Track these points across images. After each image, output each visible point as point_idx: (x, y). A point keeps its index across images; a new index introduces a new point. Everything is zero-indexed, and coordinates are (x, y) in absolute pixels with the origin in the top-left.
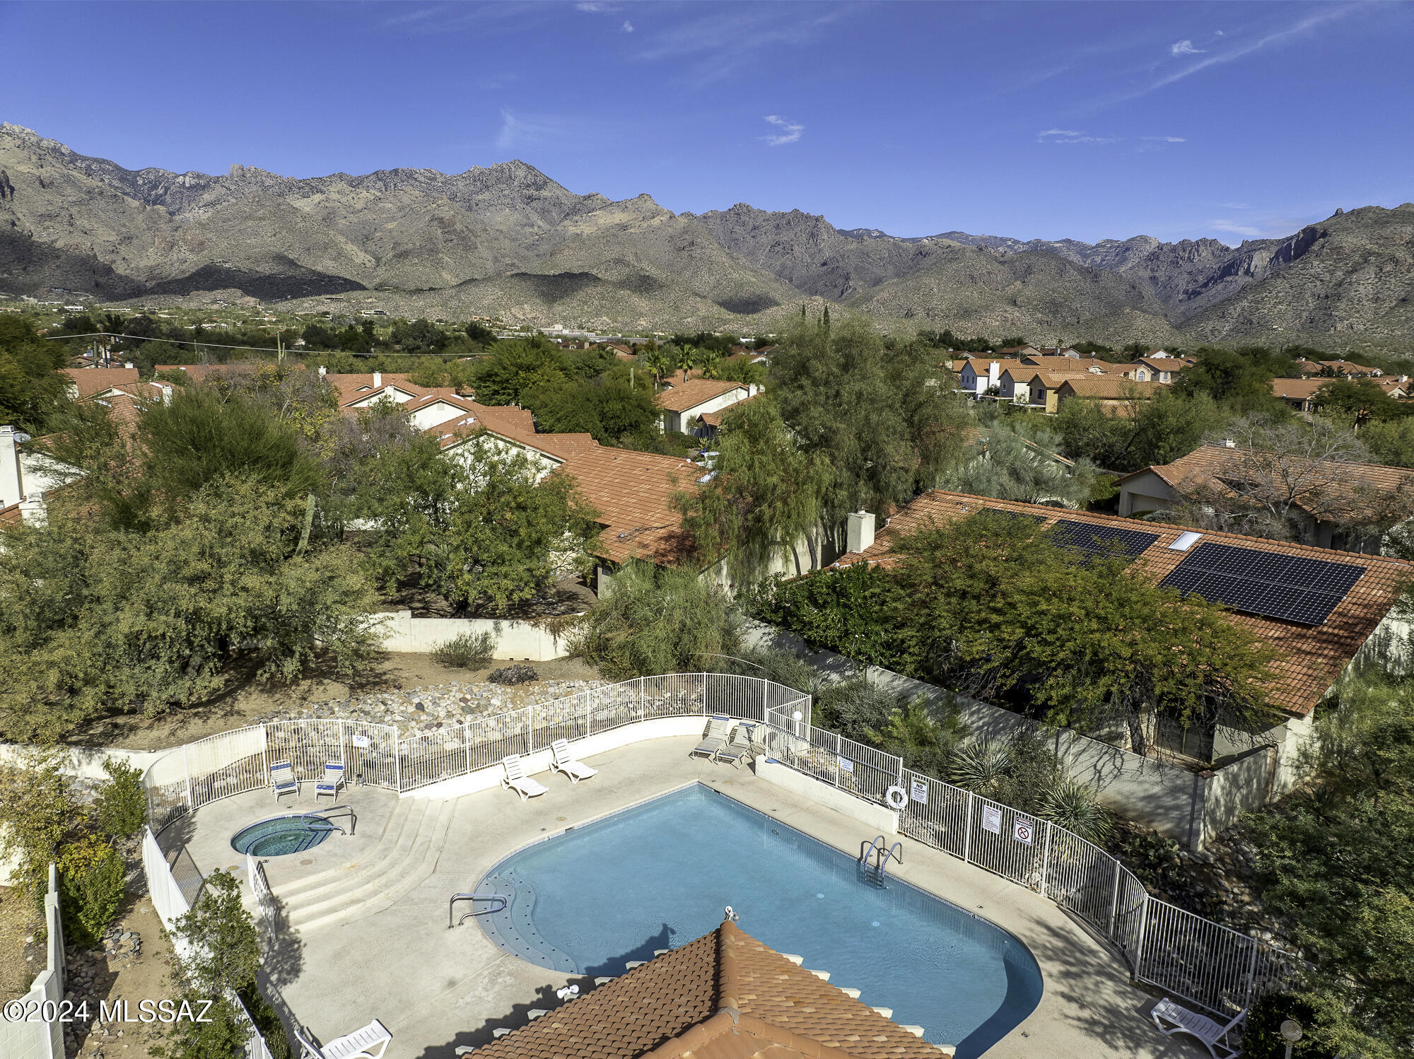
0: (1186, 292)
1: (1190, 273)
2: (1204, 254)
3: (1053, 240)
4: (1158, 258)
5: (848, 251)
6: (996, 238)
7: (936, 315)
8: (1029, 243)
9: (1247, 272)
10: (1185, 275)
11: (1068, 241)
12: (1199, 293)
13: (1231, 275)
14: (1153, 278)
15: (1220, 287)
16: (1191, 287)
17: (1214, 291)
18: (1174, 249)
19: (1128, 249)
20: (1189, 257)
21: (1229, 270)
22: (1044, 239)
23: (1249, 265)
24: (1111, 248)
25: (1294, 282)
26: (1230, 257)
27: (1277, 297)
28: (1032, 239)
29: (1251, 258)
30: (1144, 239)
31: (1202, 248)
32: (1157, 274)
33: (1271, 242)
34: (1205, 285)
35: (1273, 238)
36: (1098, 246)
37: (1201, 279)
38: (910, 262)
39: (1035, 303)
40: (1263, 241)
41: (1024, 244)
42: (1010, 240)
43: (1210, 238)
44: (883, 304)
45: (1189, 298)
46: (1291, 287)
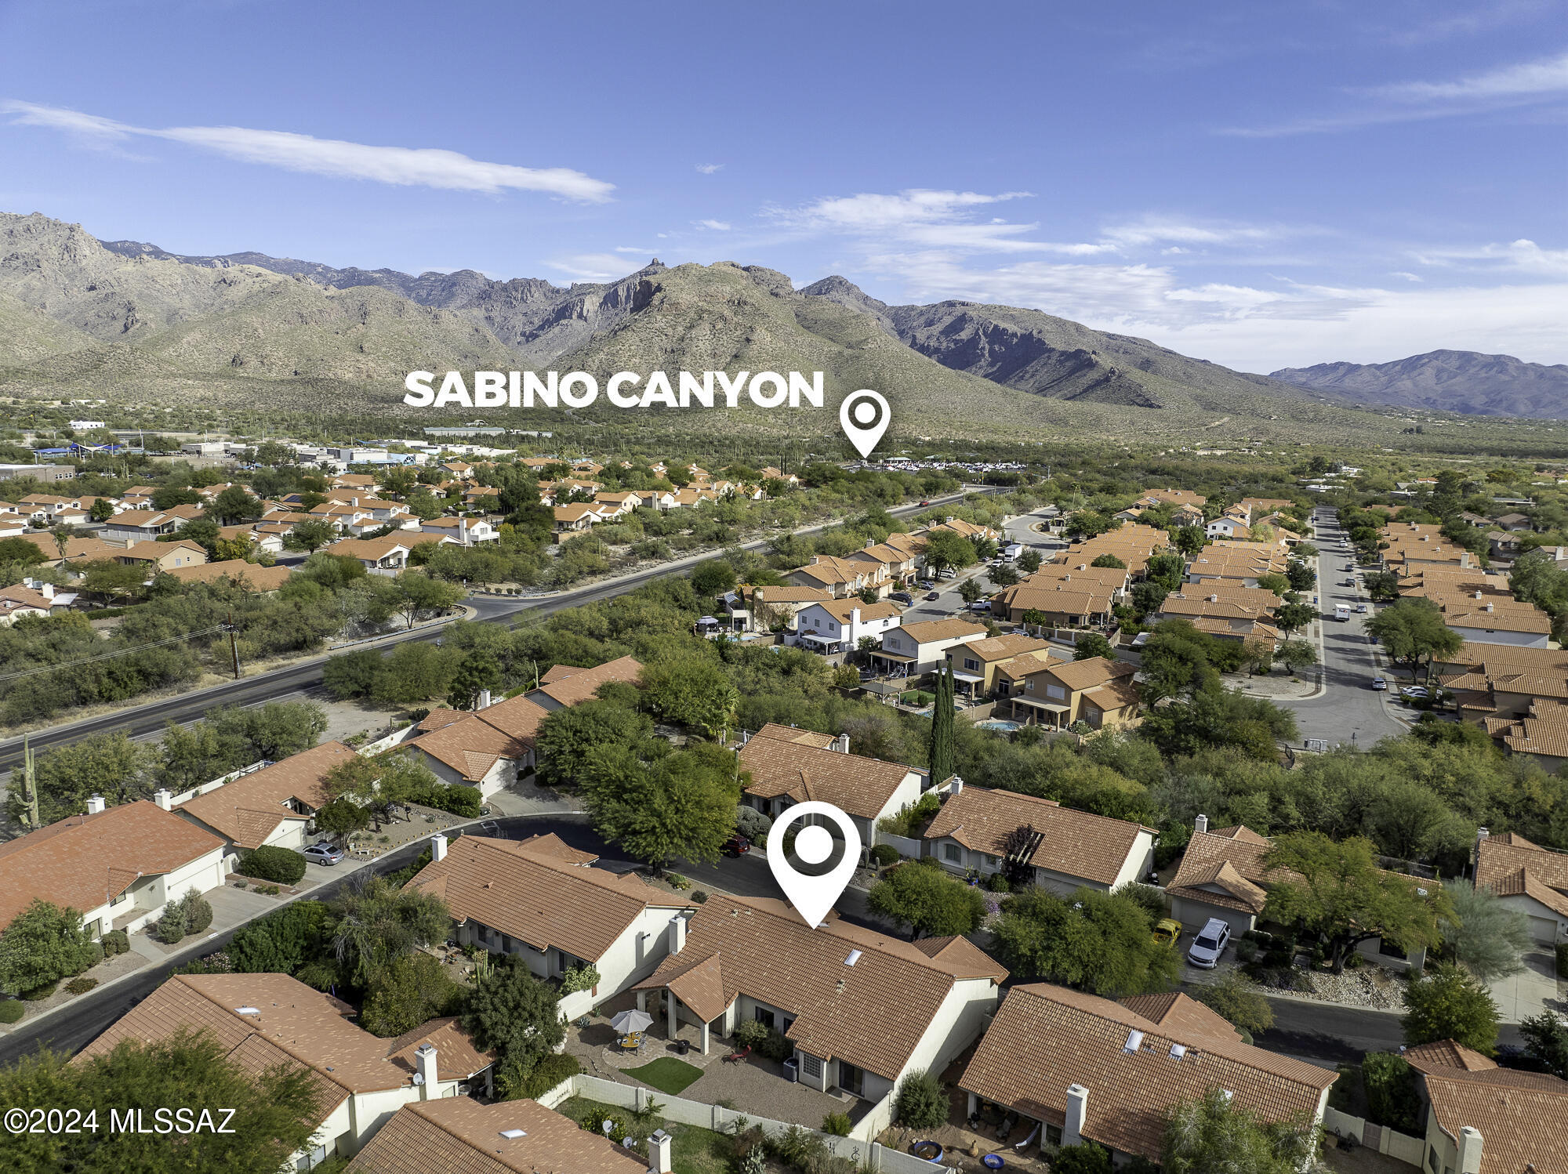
0: (523, 334)
1: (525, 314)
2: (536, 295)
3: (370, 269)
4: (490, 297)
5: (124, 273)
6: (302, 262)
7: (272, 364)
8: (343, 271)
9: (580, 316)
10: (521, 316)
11: (387, 271)
12: (537, 336)
13: (565, 318)
14: (488, 318)
15: (557, 330)
16: (528, 329)
17: (550, 335)
18: (505, 288)
19: (454, 284)
20: (522, 298)
21: (563, 313)
22: (361, 267)
23: (582, 309)
24: (435, 281)
25: (643, 335)
26: (562, 300)
27: (630, 350)
28: (347, 266)
29: (582, 302)
30: (470, 274)
31: (533, 289)
32: (492, 314)
33: (599, 287)
34: (542, 327)
35: (600, 282)
36: (421, 278)
37: (537, 322)
38: (211, 291)
39: (384, 349)
40: (591, 286)
41: (337, 271)
42: (319, 265)
43: (540, 278)
44: (195, 347)
45: (527, 341)
46: (641, 341)
